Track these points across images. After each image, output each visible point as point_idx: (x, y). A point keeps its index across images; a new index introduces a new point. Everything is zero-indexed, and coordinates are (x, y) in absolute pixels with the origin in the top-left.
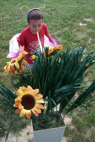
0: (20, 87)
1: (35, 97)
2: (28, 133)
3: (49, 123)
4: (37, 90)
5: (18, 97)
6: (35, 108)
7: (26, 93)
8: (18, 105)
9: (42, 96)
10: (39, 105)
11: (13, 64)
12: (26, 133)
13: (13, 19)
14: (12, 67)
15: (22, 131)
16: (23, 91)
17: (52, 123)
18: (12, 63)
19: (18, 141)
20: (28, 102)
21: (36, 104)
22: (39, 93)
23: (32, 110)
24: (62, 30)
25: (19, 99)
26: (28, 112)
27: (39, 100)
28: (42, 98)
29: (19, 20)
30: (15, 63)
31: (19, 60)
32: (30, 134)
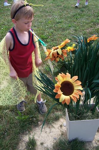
0: (60, 74)
1: (73, 84)
2: (61, 126)
3: (85, 115)
4: (76, 77)
5: (57, 83)
6: (73, 94)
7: (65, 80)
8: (58, 90)
9: (80, 83)
10: (77, 92)
11: (56, 51)
12: (59, 126)
13: (44, 15)
14: (55, 53)
15: (55, 123)
16: (63, 77)
17: (88, 114)
18: (54, 50)
19: (51, 132)
20: (67, 88)
21: (75, 91)
22: (77, 80)
23: (71, 96)
24: (95, 27)
25: (58, 84)
26: (67, 97)
27: (78, 86)
28: (81, 85)
29: (50, 17)
30: (58, 50)
31: (62, 47)
32: (63, 127)
